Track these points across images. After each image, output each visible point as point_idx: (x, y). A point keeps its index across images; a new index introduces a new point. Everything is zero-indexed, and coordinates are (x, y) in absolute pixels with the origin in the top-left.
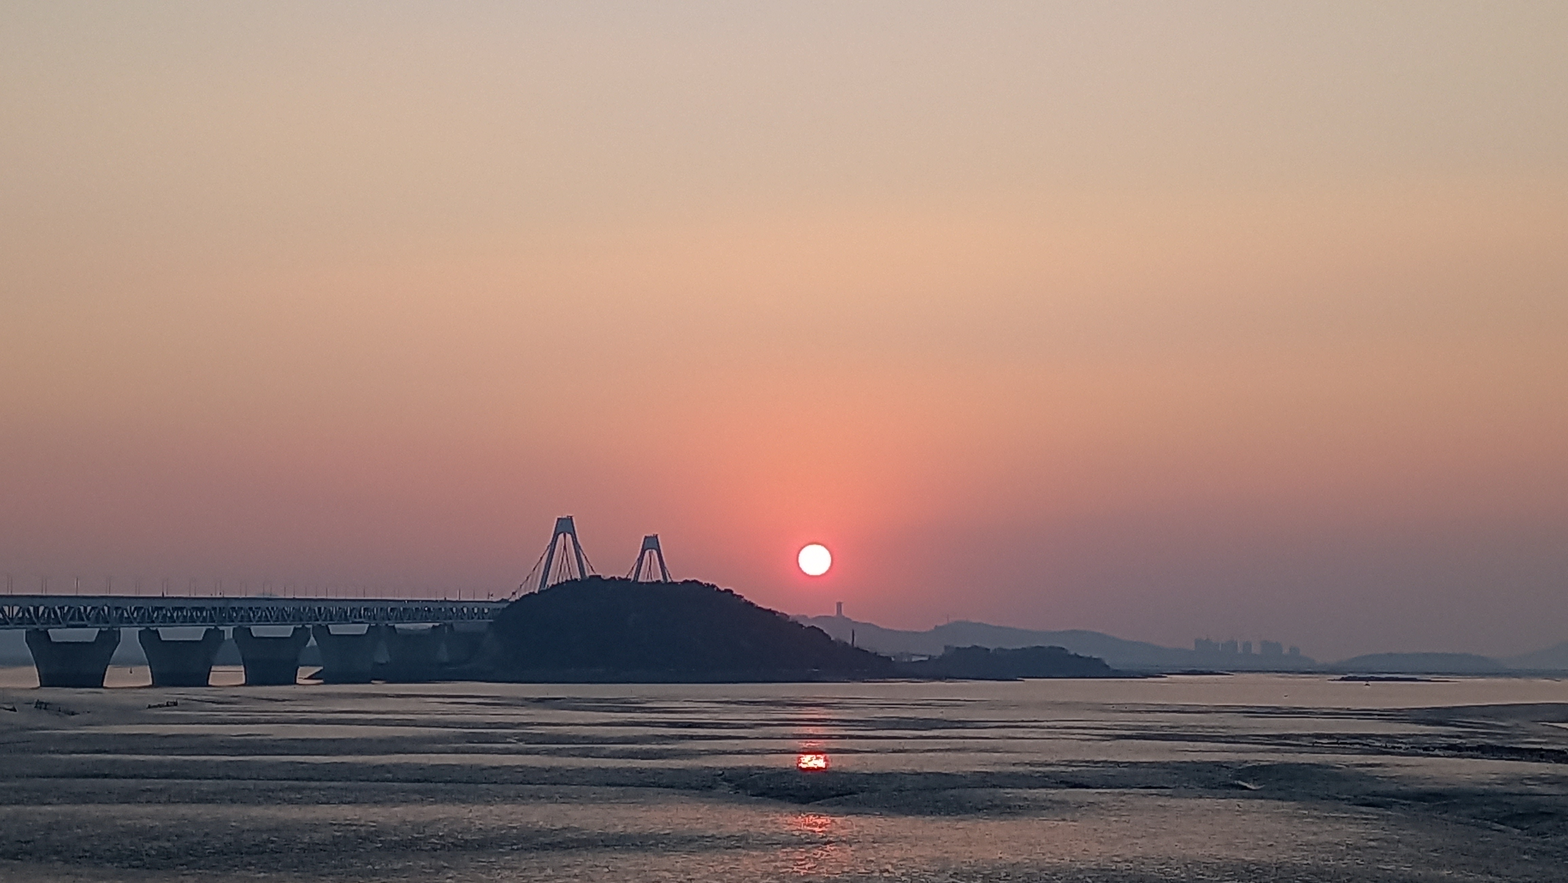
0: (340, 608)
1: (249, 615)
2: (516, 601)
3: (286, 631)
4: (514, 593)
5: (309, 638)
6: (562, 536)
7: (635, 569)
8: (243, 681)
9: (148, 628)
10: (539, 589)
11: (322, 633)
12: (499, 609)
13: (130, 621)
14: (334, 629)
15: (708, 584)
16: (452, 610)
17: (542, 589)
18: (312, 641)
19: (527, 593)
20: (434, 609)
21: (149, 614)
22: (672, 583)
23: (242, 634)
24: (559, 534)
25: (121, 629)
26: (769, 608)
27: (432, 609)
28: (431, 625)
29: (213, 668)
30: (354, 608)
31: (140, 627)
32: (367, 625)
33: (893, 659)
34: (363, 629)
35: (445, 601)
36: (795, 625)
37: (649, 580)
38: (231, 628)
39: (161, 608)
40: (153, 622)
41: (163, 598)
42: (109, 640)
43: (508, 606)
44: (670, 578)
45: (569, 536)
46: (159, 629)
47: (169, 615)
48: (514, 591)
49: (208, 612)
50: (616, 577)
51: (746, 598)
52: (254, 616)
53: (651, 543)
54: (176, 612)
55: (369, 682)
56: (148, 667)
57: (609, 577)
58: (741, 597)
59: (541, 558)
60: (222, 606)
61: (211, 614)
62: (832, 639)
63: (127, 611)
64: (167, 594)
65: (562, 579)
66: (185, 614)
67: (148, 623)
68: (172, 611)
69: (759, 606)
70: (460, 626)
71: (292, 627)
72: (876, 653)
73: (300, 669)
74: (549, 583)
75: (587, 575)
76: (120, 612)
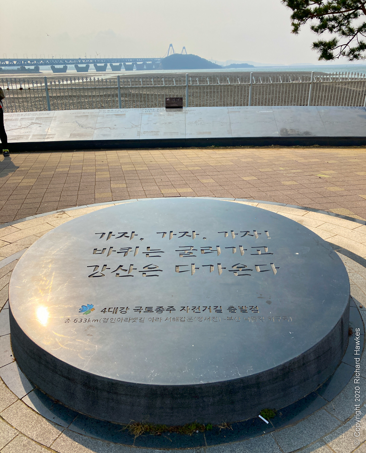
2: (164, 58)
3: (131, 63)
6: (170, 47)
7: (182, 52)
11: (136, 64)
14: (138, 63)
16: (155, 60)
23: (125, 64)
27: (151, 59)
28: (152, 62)
30: (140, 60)
31: (110, 63)
32: (142, 62)
37: (184, 54)
41: (112, 58)
42: (106, 65)
46: (113, 64)
47: (114, 61)
50: (179, 54)
52: (126, 61)
59: (168, 51)
60: (121, 60)
62: (213, 63)
63: (107, 61)
74: (169, 55)
75: (175, 53)
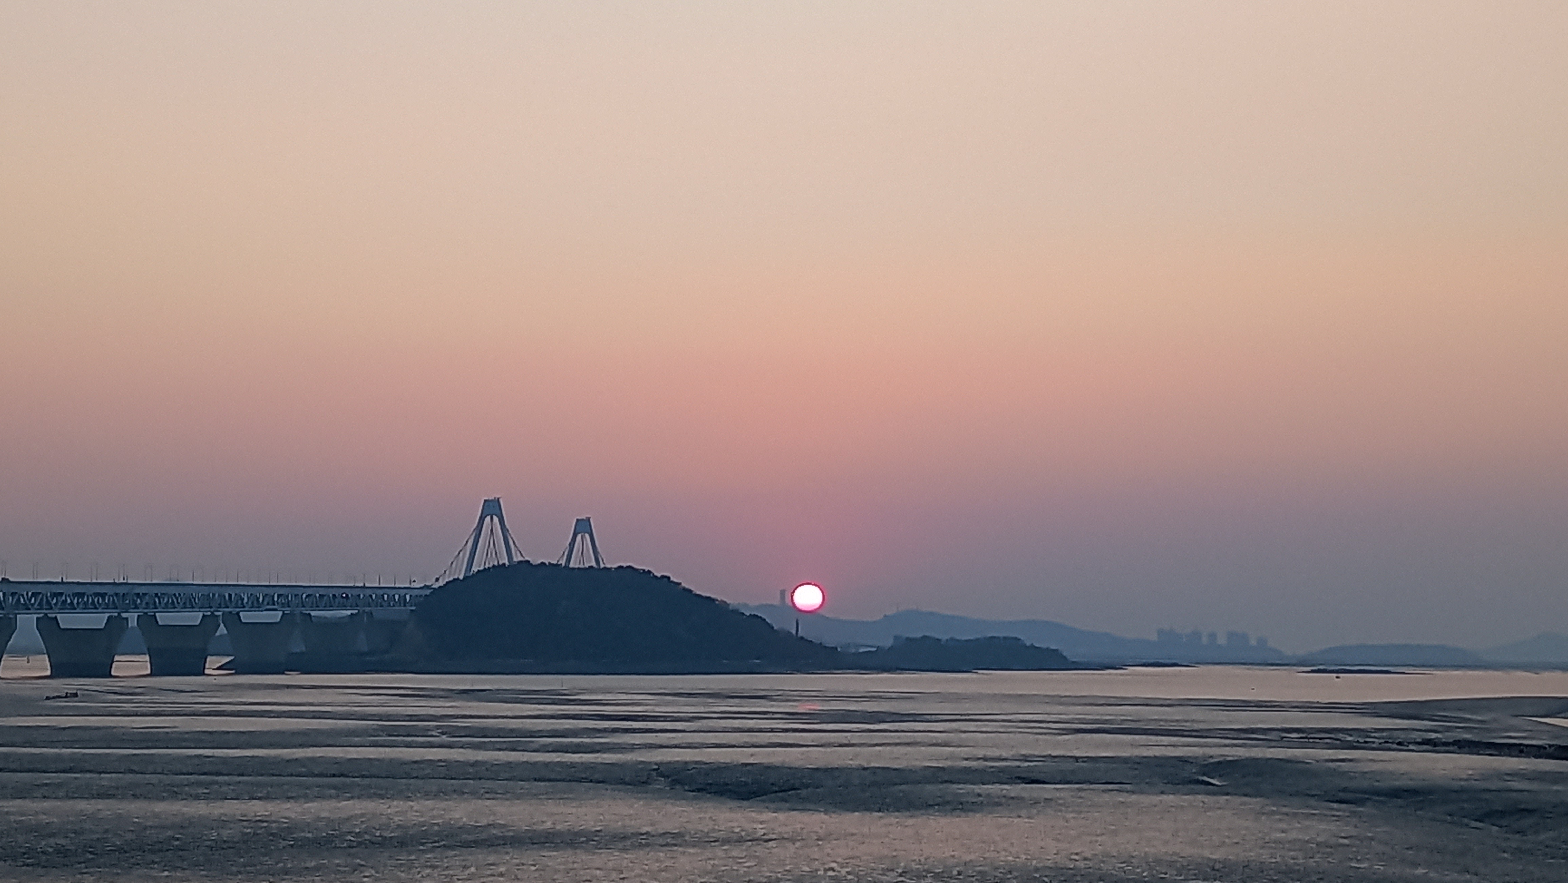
0: (251, 595)
1: (155, 602)
2: (440, 587)
3: (194, 618)
4: (437, 580)
5: (219, 626)
6: (488, 518)
7: (566, 553)
8: (149, 672)
9: (46, 614)
10: (465, 574)
11: (233, 620)
12: (421, 596)
13: (27, 607)
14: (246, 617)
15: (644, 570)
16: (371, 596)
17: (467, 575)
18: (222, 630)
19: (451, 579)
20: (352, 595)
21: (47, 600)
22: (605, 568)
23: (148, 622)
24: (486, 517)
25: (18, 616)
26: (708, 595)
27: (350, 596)
28: (349, 613)
29: (116, 658)
30: (266, 595)
31: (39, 613)
32: (281, 613)
33: (839, 650)
34: (276, 616)
35: (364, 587)
36: (737, 613)
37: (581, 566)
38: (136, 615)
39: (61, 594)
40: (51, 608)
41: (62, 583)
43: (431, 593)
44: (604, 563)
45: (496, 519)
46: (59, 616)
47: (69, 601)
48: (438, 577)
49: (111, 599)
50: (547, 564)
51: (683, 584)
52: (160, 602)
53: (583, 526)
54: (76, 599)
55: (283, 674)
56: (46, 657)
57: (539, 562)
58: (680, 584)
59: (467, 542)
60: (125, 592)
61: (113, 600)
62: (775, 628)
63: (23, 596)
64: (67, 579)
65: (489, 564)
66: (86, 599)
67: (46, 609)
68: (72, 598)
69: (698, 593)
70: (379, 613)
71: (201, 614)
72: (821, 643)
73: (209, 659)
74: (475, 569)
75: (515, 559)
76: (16, 597)
